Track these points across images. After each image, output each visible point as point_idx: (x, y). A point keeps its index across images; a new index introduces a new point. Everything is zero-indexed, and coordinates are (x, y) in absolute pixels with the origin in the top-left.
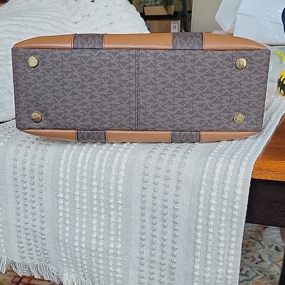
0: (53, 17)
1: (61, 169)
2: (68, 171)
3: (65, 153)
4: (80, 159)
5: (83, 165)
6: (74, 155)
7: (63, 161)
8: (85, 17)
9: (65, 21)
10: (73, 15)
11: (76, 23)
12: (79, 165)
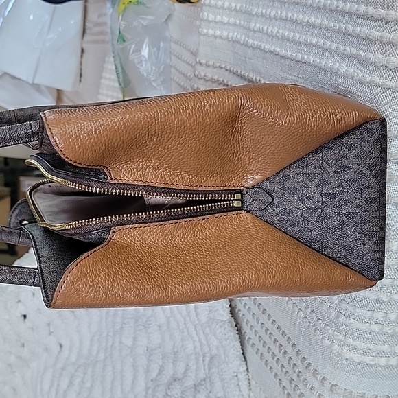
0: (51, 386)
1: (383, 361)
2: (385, 348)
3: (352, 355)
4: (364, 327)
5: (377, 321)
6: (356, 338)
7: (368, 360)
8: (52, 330)
9: (59, 365)
10: (47, 350)
11: (61, 346)
12: (376, 328)
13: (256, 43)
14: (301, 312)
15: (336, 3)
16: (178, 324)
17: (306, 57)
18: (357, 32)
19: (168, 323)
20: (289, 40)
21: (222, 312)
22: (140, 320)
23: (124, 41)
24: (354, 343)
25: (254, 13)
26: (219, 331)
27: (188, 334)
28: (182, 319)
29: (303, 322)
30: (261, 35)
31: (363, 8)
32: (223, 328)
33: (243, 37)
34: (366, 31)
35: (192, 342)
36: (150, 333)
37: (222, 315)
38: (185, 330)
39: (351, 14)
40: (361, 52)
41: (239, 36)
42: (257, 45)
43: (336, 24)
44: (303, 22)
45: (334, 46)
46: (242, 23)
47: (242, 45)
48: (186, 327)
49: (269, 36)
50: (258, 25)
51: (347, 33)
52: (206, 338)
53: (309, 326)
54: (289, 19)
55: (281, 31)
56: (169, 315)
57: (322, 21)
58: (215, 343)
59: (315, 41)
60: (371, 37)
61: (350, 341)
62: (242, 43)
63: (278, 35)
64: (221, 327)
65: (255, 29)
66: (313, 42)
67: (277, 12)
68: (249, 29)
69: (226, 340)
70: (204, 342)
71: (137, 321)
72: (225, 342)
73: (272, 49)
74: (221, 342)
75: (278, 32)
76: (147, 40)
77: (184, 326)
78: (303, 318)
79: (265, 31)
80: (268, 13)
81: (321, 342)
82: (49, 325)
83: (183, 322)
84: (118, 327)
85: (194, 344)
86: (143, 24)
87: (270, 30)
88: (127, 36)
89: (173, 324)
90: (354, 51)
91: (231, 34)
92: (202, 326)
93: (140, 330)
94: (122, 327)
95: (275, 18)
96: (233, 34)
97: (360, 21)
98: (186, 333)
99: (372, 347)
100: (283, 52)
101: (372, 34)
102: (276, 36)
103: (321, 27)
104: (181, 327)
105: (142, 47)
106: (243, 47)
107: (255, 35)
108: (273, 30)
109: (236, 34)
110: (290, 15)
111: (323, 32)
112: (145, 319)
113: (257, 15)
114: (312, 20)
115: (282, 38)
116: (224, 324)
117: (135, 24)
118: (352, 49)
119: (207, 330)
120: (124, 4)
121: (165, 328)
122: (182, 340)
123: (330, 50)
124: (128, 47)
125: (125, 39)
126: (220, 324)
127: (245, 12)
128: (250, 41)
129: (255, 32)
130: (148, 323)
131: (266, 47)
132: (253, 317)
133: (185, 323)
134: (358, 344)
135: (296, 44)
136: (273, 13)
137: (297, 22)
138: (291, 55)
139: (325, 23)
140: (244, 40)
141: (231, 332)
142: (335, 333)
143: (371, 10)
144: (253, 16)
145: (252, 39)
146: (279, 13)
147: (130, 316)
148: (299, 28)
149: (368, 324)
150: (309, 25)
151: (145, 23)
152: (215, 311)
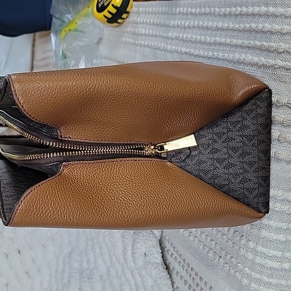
6: (270, 276)
13: (173, 47)
14: (222, 259)
15: (240, 9)
16: (117, 271)
17: (216, 54)
18: (260, 28)
19: (108, 272)
20: (201, 43)
21: (156, 256)
22: (84, 273)
23: (66, 58)
24: (269, 280)
25: (171, 25)
26: (154, 271)
27: (126, 279)
28: (120, 267)
29: (224, 267)
30: (177, 41)
31: (264, 9)
32: (157, 269)
33: (163, 45)
34: (268, 26)
35: (128, 287)
36: (93, 283)
37: (157, 258)
38: (123, 276)
39: (253, 15)
40: (264, 43)
41: (159, 45)
42: (175, 49)
43: (241, 25)
44: (213, 27)
45: (240, 42)
46: (161, 34)
47: (162, 50)
48: (123, 273)
49: (184, 41)
50: (175, 34)
51: (250, 31)
52: (142, 279)
53: (229, 269)
54: (200, 26)
55: (194, 37)
56: (109, 265)
57: (229, 24)
58: (150, 284)
59: (223, 40)
60: (273, 30)
61: (266, 279)
62: (161, 48)
63: (192, 39)
64: (155, 268)
65: (173, 37)
66: (221, 41)
67: (190, 22)
68: (168, 38)
69: (160, 278)
70: (140, 284)
71: (81, 274)
72: (159, 281)
73: (188, 51)
74: (155, 281)
75: (191, 37)
76: (83, 57)
77: (122, 273)
78: (224, 264)
79: (181, 38)
80: (183, 24)
81: (241, 281)
82: (7, 285)
83: (121, 270)
84: (65, 281)
85: (130, 287)
86: (80, 45)
87: (185, 37)
88: (68, 54)
89: (113, 273)
90: (258, 43)
91: (153, 43)
92: (138, 269)
93: (85, 281)
94: (69, 281)
95: (189, 27)
96: (155, 43)
97: (262, 19)
98: (123, 279)
99: (283, 282)
100: (197, 53)
101: (273, 28)
102: (190, 41)
103: (228, 29)
104: (119, 274)
105: (80, 62)
106: (163, 52)
107: (173, 42)
108: (188, 36)
109: (156, 43)
110: (201, 23)
111: (230, 33)
112: (88, 272)
113: (174, 27)
114: (220, 25)
115: (196, 42)
116: (158, 266)
117: (74, 44)
118: (256, 42)
119: (144, 272)
120: (65, 31)
121: (106, 277)
122: (120, 285)
123: (236, 46)
124: (69, 63)
125: (67, 57)
126: (155, 265)
127: (164, 25)
128: (169, 47)
129: (172, 39)
130: (91, 274)
131: (182, 50)
132: (179, 265)
133: (122, 270)
134: (272, 281)
135: (207, 45)
136: (187, 23)
137: (207, 28)
138: (203, 54)
139: (231, 25)
140: (164, 47)
141: (164, 272)
142: (253, 273)
143: (271, 9)
144: (171, 27)
145: (170, 45)
146: (192, 23)
147: (75, 271)
148: (209, 32)
149: (280, 263)
150: (217, 29)
151: (81, 44)
152: (151, 255)
